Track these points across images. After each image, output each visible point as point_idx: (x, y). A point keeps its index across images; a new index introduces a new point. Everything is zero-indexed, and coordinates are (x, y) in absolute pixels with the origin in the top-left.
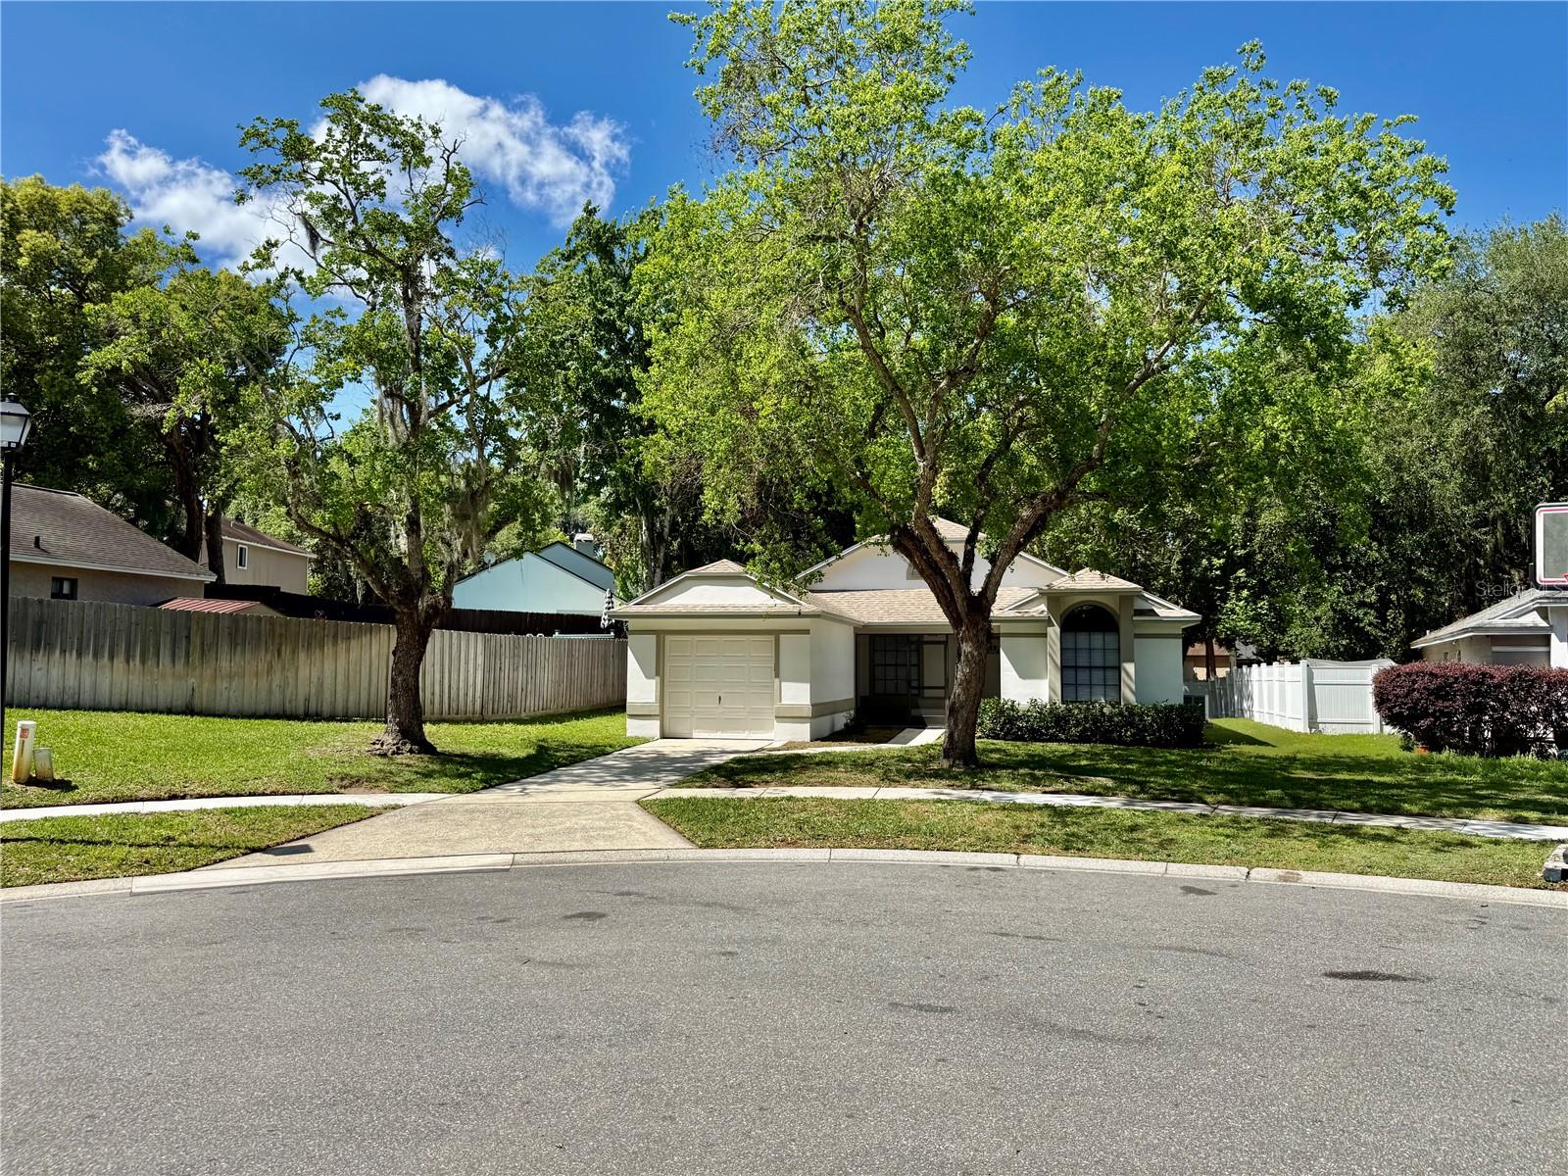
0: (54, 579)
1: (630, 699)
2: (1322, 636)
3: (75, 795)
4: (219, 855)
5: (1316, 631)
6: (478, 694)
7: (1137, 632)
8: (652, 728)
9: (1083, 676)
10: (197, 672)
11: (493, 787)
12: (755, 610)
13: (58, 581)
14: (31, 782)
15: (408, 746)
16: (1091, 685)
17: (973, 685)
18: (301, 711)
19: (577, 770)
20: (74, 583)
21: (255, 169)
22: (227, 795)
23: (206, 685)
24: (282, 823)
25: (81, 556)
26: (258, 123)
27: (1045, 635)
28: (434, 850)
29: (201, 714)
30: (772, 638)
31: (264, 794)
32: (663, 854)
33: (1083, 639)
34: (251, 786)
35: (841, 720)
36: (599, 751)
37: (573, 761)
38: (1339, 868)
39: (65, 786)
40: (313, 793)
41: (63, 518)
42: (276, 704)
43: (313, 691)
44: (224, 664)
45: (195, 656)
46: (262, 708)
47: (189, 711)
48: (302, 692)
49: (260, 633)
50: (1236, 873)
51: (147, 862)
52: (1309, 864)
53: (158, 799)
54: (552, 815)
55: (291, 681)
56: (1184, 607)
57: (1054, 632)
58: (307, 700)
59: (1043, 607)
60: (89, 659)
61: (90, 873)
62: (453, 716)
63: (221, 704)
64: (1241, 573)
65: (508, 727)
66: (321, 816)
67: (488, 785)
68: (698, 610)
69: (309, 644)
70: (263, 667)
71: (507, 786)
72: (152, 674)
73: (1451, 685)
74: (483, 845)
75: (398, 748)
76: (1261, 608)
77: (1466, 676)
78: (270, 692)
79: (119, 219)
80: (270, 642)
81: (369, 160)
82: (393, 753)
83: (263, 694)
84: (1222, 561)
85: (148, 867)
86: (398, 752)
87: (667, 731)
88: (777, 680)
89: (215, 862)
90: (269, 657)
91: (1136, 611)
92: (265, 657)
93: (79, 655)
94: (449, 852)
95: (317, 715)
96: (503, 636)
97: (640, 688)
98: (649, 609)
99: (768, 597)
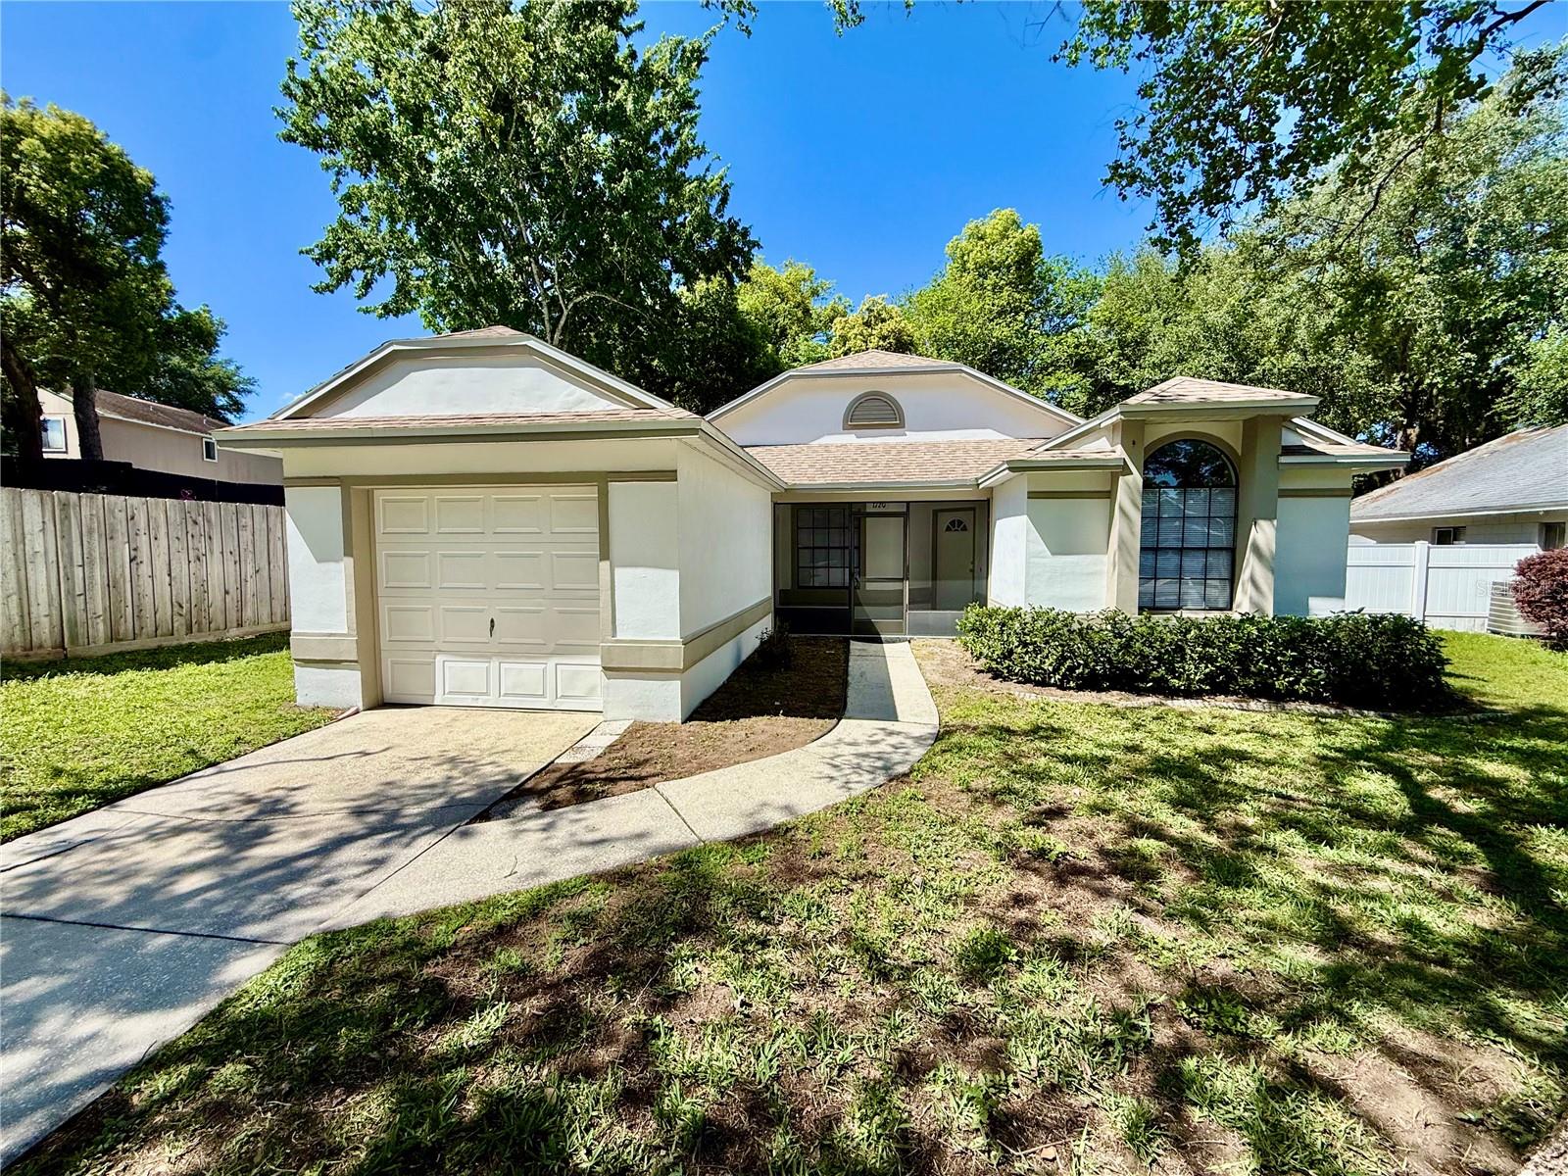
1: (299, 625)
7: (1283, 486)
8: (346, 686)
9: (1169, 562)
12: (546, 422)
16: (1181, 580)
27: (1110, 494)
30: (591, 492)
33: (1174, 500)
35: (749, 643)
57: (1131, 487)
87: (390, 694)
88: (605, 564)
91: (1273, 446)
98: (311, 426)
99: (580, 392)
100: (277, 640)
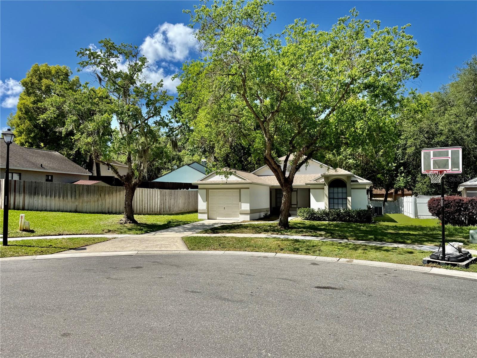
0: (46, 175)
1: (199, 209)
2: (426, 188)
3: (34, 234)
4: (62, 250)
5: (425, 186)
6: (159, 207)
7: (352, 187)
8: (205, 216)
9: (336, 201)
10: (78, 201)
11: (147, 233)
12: (233, 182)
13: (48, 176)
14: (24, 230)
15: (129, 221)
16: (338, 204)
17: (287, 204)
18: (107, 211)
19: (176, 228)
20: (52, 177)
21: (82, 62)
22: (74, 234)
23: (80, 204)
24: (82, 242)
25: (54, 169)
26: (81, 50)
27: (323, 189)
28: (118, 250)
29: (79, 212)
30: (239, 190)
31: (84, 234)
32: (178, 252)
33: (336, 190)
34: (80, 232)
35: (262, 215)
36: (185, 223)
37: (176, 226)
38: (366, 259)
39: (32, 231)
40: (97, 234)
41: (51, 158)
42: (100, 210)
43: (110, 206)
44: (85, 199)
45: (77, 197)
46: (96, 211)
47: (76, 211)
48: (107, 206)
49: (95, 190)
50: (335, 259)
51: (42, 251)
52: (358, 258)
53: (56, 235)
54: (156, 241)
55: (104, 203)
56: (367, 179)
57: (326, 188)
58: (109, 208)
59: (323, 180)
60: (49, 197)
61: (27, 254)
62: (151, 213)
63: (84, 210)
64: (402, 168)
65: (165, 216)
66: (94, 240)
67: (146, 232)
68: (217, 182)
69: (109, 193)
70: (96, 199)
71: (151, 233)
72: (66, 202)
73: (450, 203)
74: (132, 248)
75: (126, 222)
76: (409, 179)
77: (454, 201)
78: (98, 206)
79: (69, 74)
80: (98, 193)
81: (113, 57)
82: (124, 223)
83: (96, 207)
84: (396, 164)
85: (42, 253)
86: (126, 223)
87: (210, 217)
88: (240, 203)
89: (60, 252)
90: (98, 196)
91: (351, 181)
92: (96, 197)
93: (46, 196)
94: (122, 250)
95: (111, 212)
96: (166, 190)
97: (202, 205)
98: (204, 182)
99: (237, 178)
100: (196, 211)
